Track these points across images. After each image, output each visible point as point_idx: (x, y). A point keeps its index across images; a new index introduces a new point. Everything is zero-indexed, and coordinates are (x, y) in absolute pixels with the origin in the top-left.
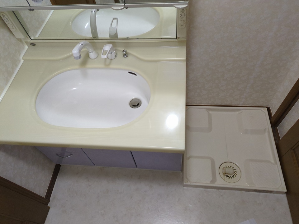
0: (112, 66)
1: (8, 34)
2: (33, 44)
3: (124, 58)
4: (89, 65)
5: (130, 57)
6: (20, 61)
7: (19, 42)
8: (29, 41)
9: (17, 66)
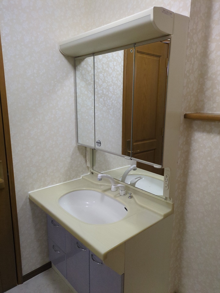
0: (118, 199)
1: (84, 161)
2: (92, 173)
3: (128, 198)
4: (107, 193)
5: (132, 199)
6: (80, 177)
7: (87, 169)
8: (92, 170)
9: (76, 178)
